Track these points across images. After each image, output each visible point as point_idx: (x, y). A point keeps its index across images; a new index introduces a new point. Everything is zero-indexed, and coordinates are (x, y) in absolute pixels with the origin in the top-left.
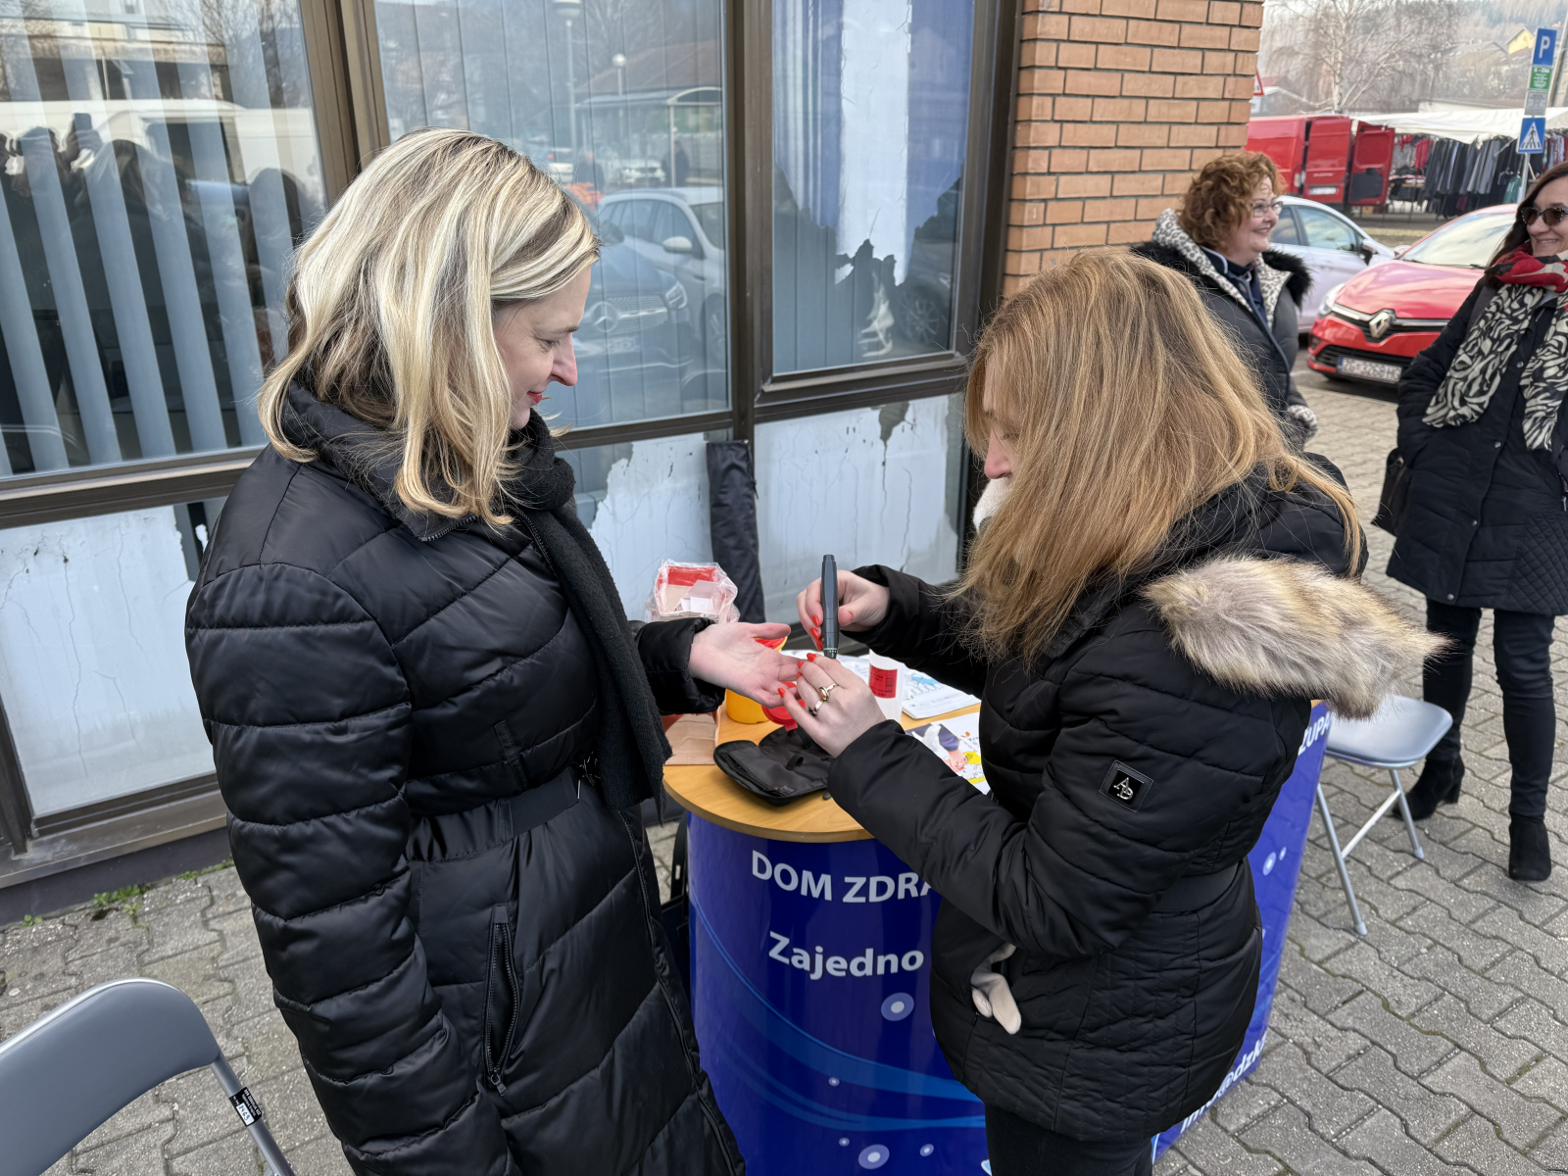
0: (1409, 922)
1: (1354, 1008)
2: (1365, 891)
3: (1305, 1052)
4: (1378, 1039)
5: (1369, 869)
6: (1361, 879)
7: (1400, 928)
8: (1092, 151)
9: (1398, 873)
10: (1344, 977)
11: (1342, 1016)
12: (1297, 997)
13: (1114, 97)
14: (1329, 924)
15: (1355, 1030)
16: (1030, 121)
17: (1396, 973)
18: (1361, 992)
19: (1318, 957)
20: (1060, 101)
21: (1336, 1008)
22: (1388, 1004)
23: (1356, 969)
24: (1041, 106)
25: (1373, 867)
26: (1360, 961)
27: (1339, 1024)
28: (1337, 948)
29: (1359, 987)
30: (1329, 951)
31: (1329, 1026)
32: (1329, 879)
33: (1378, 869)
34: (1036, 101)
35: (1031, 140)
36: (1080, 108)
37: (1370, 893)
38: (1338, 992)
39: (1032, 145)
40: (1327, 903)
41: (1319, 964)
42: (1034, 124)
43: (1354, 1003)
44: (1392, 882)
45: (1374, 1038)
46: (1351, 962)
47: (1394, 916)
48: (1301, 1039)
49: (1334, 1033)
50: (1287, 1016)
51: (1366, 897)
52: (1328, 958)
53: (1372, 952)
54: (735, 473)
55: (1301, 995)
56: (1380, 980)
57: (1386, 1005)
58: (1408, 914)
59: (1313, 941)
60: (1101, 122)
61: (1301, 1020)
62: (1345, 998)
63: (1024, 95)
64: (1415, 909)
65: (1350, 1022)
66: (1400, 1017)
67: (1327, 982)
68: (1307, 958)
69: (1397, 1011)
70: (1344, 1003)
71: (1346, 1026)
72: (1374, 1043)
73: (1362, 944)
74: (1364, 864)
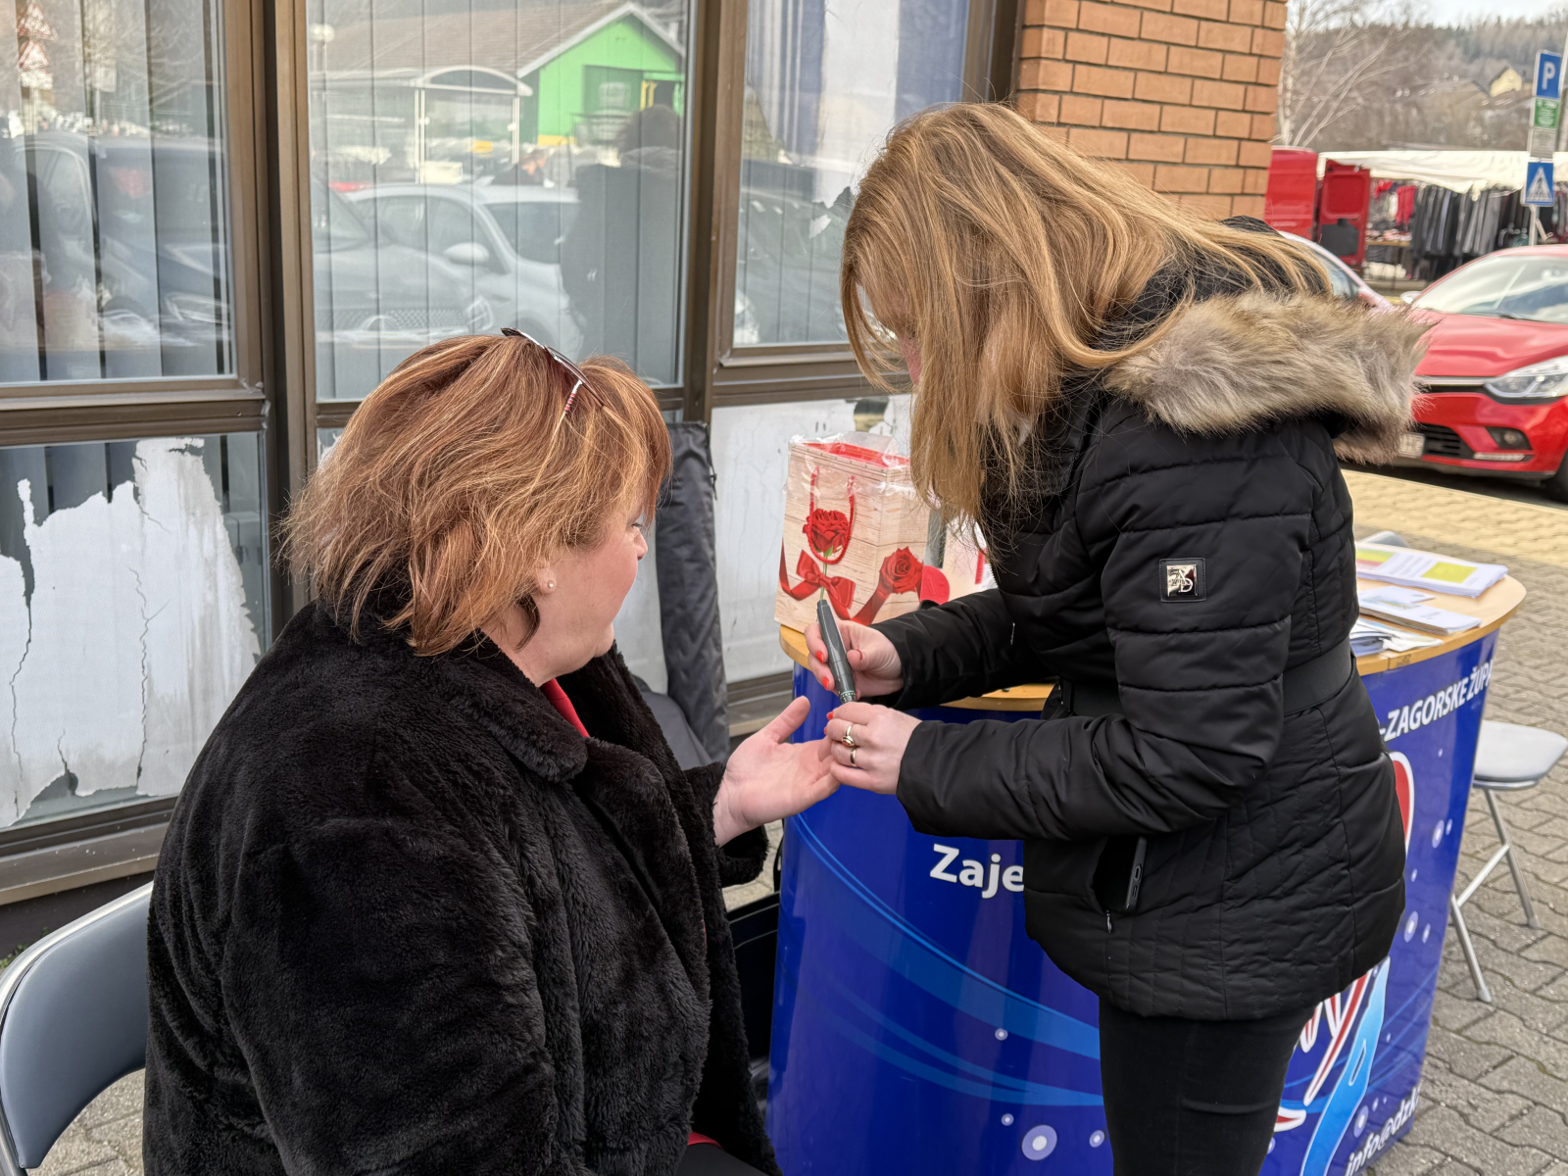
0: (1550, 992)
1: (1507, 1073)
2: (1494, 964)
3: (1462, 1115)
4: (1540, 1099)
5: (1494, 942)
6: (1487, 951)
7: (1543, 998)
8: (1107, 102)
9: (1528, 946)
10: (1488, 1043)
11: (1495, 1079)
12: (1440, 1064)
13: (1132, 39)
14: (1460, 994)
15: (1512, 1092)
16: (1040, 58)
17: (1546, 1039)
18: (1511, 1058)
19: (1456, 1026)
20: (1073, 36)
21: (1487, 1072)
22: (1544, 1067)
23: (1501, 1035)
24: (1052, 41)
25: (1498, 940)
26: (1504, 1028)
27: (1493, 1087)
28: (1475, 1017)
29: (1509, 1052)
30: (1466, 1020)
31: (1483, 1090)
32: (1451, 953)
33: (1504, 941)
34: (1046, 33)
35: (1040, 81)
36: (1094, 49)
37: (1501, 965)
38: (1486, 1057)
39: (1041, 87)
40: (1453, 975)
41: (1458, 1032)
42: (1043, 62)
43: (1506, 1067)
44: (1523, 954)
45: (1535, 1098)
46: (1494, 1030)
47: (1533, 987)
48: (1454, 1102)
49: (1489, 1095)
50: (1432, 1082)
51: (1497, 969)
52: (1466, 1027)
53: (1515, 1021)
54: (693, 463)
55: (1444, 1061)
56: (1530, 1045)
57: (1542, 1068)
58: (1547, 984)
59: (1446, 1011)
60: (1117, 67)
61: (1450, 1085)
62: (1495, 1062)
63: (1031, 26)
64: (1554, 979)
65: (1505, 1085)
66: (1561, 1079)
67: (1471, 1049)
68: (1444, 1028)
69: (1555, 1073)
70: (1495, 1068)
71: (1502, 1088)
72: (1536, 1104)
73: (1502, 1013)
74: (1488, 938)
